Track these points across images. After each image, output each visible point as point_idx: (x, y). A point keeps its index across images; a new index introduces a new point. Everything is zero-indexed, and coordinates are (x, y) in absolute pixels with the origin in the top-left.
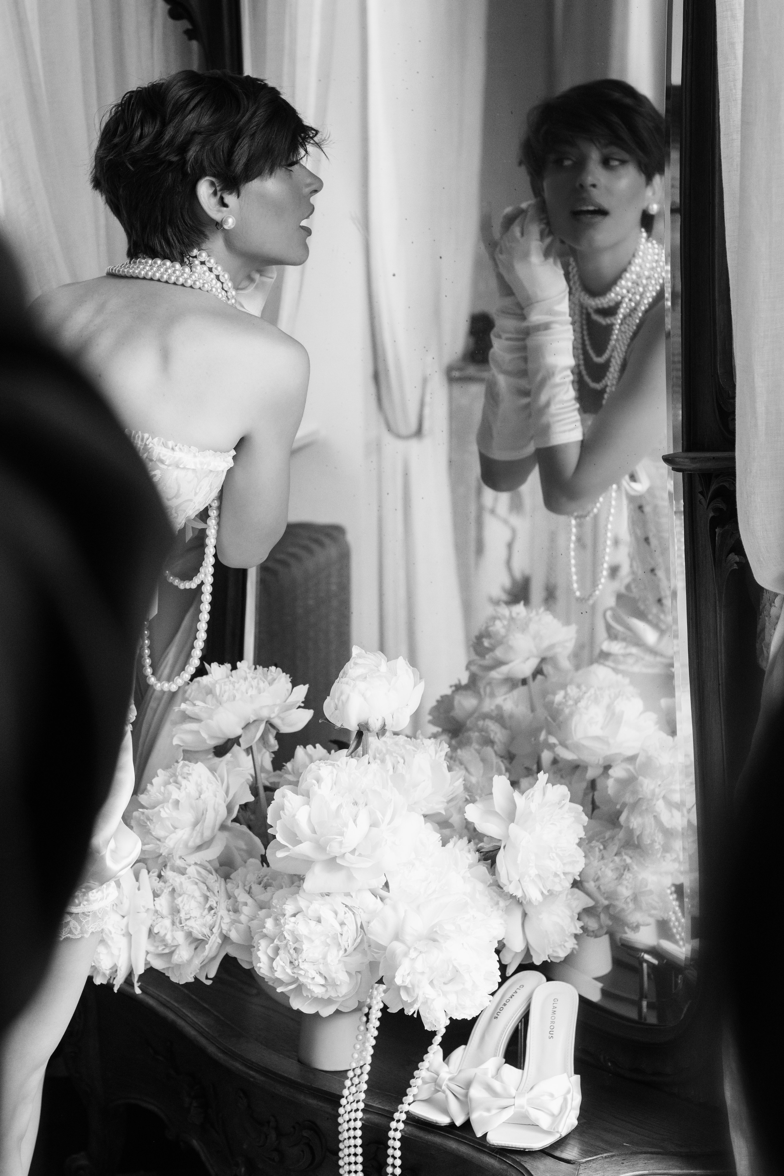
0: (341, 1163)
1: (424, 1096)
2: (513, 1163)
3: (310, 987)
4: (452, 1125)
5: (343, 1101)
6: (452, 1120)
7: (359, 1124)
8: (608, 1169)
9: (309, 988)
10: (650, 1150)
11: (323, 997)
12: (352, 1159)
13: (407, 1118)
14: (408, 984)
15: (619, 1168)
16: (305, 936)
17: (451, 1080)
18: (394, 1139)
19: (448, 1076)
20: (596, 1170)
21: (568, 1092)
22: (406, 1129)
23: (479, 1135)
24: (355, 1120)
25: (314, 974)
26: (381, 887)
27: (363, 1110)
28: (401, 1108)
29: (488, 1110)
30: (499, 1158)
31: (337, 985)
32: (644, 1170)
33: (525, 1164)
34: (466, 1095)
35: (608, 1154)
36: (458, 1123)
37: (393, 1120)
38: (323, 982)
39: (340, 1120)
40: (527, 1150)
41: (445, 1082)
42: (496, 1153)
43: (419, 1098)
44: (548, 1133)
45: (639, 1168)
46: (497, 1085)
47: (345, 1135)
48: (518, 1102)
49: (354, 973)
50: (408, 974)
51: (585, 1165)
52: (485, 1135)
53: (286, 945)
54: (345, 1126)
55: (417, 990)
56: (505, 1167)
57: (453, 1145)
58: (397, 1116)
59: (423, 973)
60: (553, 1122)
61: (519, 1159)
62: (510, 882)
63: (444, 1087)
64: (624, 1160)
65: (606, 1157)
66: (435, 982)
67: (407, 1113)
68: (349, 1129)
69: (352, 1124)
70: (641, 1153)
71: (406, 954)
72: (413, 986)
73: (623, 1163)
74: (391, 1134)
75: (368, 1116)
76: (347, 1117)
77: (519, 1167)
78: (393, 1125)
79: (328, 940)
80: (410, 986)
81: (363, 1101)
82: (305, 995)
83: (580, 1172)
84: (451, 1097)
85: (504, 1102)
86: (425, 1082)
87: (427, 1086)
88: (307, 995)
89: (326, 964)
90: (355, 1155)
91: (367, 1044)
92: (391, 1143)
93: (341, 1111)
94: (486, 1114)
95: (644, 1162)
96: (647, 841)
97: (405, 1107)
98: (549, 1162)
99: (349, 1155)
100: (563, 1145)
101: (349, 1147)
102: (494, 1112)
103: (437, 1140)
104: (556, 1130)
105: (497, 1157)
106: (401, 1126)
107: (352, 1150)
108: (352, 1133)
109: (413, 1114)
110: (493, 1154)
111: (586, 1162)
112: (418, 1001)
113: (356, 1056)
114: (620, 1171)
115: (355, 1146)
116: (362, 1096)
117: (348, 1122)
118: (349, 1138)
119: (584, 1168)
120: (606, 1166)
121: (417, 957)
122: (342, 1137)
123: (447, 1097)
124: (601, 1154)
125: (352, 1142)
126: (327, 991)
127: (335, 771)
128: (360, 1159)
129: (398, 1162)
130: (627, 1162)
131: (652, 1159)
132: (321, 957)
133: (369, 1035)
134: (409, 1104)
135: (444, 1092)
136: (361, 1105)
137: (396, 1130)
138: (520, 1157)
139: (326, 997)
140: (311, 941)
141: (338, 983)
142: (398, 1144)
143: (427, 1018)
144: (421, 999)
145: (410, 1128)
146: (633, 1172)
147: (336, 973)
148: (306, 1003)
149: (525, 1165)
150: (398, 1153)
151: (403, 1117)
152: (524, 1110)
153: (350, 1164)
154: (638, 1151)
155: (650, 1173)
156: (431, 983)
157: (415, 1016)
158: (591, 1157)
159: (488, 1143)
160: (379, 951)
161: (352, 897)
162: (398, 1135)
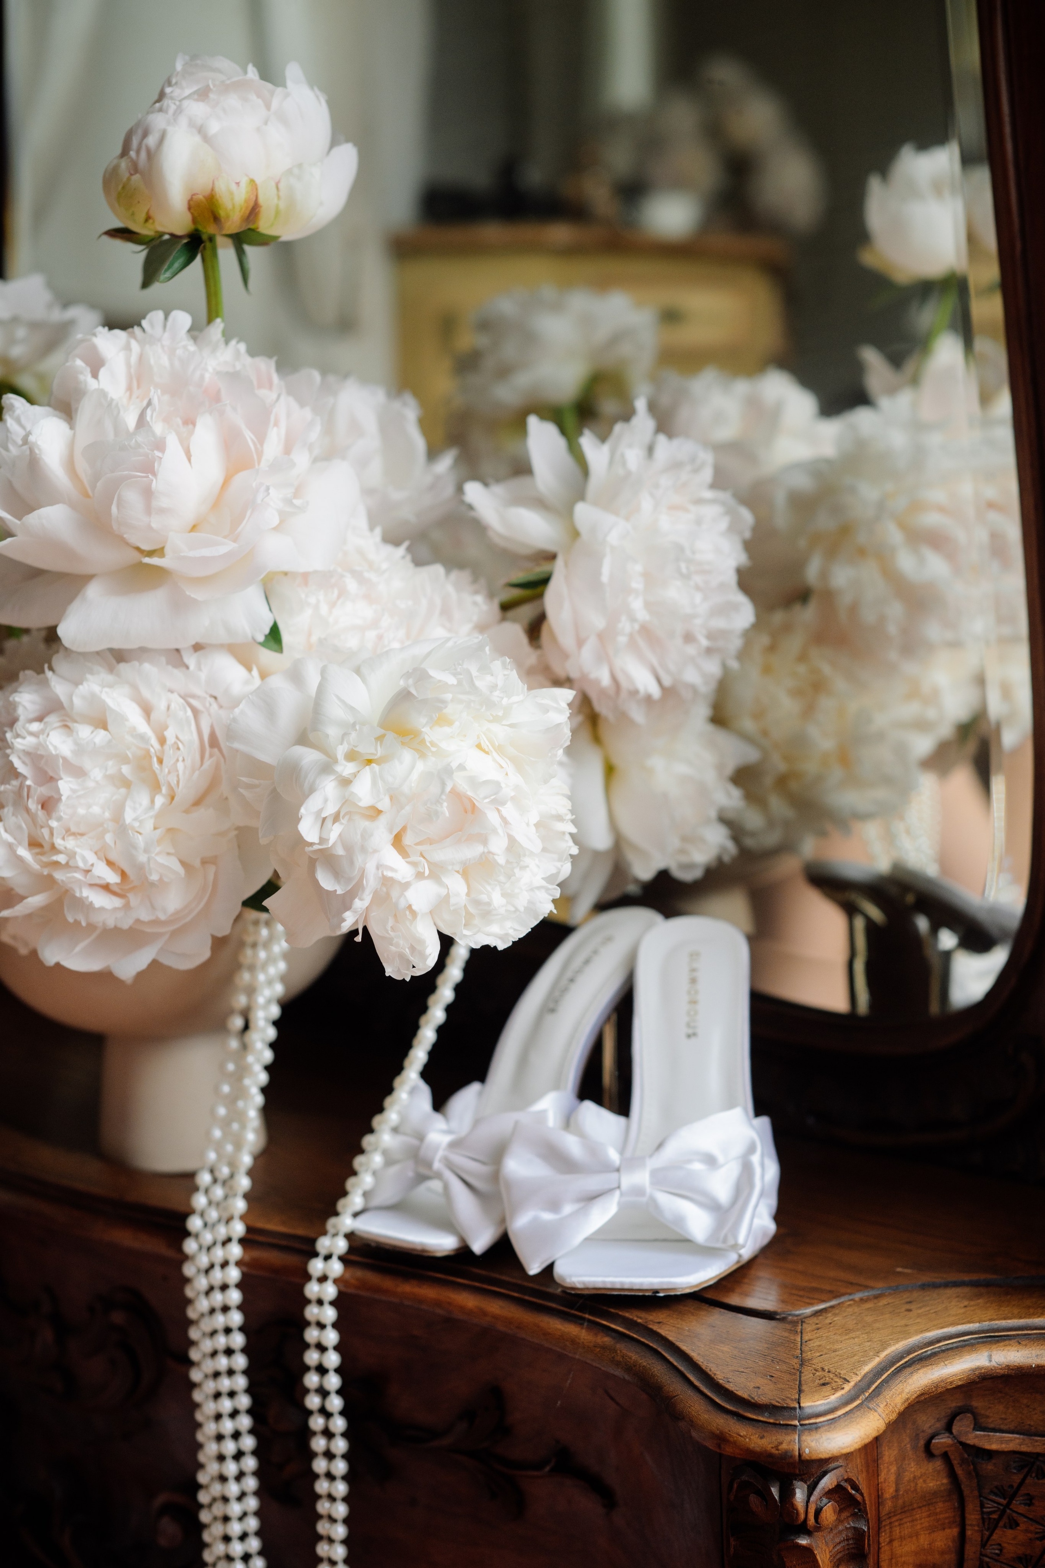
0: (196, 1375)
1: (388, 1194)
2: (629, 1329)
3: (81, 892)
4: (464, 1253)
5: (195, 1223)
6: (463, 1240)
7: (234, 1274)
8: (877, 1325)
9: (78, 895)
10: (966, 1278)
11: (119, 925)
12: (223, 1362)
13: (351, 1250)
14: (334, 844)
15: (903, 1322)
16: (65, 759)
17: (454, 1145)
18: (320, 1302)
19: (446, 1139)
20: (848, 1331)
21: (751, 1149)
22: (348, 1276)
23: (534, 1268)
24: (225, 1264)
25: (91, 858)
26: (261, 638)
27: (242, 1241)
28: (334, 1226)
29: (554, 1206)
30: (589, 1321)
31: (152, 884)
32: (969, 1322)
33: (660, 1328)
34: (496, 1176)
35: (866, 1294)
36: (479, 1246)
37: (316, 1255)
38: (112, 878)
39: (189, 1270)
40: (661, 1295)
41: (440, 1154)
42: (580, 1309)
43: (376, 1201)
44: (708, 1251)
45: (953, 1318)
46: (572, 1144)
47: (203, 1304)
48: (628, 1180)
49: (197, 863)
50: (336, 818)
51: (814, 1320)
52: (550, 1269)
53: (19, 793)
54: (202, 1283)
55: (359, 859)
56: (607, 1340)
57: (468, 1301)
58: (324, 1244)
59: (375, 813)
60: (719, 1225)
61: (641, 1318)
62: (580, 643)
63: (437, 1165)
64: (910, 1302)
65: (861, 1300)
66: (408, 840)
67: (350, 1236)
68: (211, 1289)
69: (217, 1276)
70: (946, 1285)
71: (327, 768)
72: (349, 849)
73: (909, 1310)
74: (312, 1289)
75: (257, 1254)
76: (204, 1260)
77: (643, 1337)
78: (317, 1266)
79: (126, 770)
80: (340, 851)
81: (242, 1218)
82: (71, 920)
83: (806, 1338)
84: (458, 1187)
85: (593, 1183)
86: (389, 1162)
87: (393, 1170)
88: (76, 921)
89: (122, 829)
90: (229, 1352)
91: (247, 1082)
92: (312, 1312)
93: (190, 1246)
94: (547, 1216)
95: (962, 1305)
96: (869, 616)
97: (346, 1222)
98: (718, 1318)
99: (214, 1354)
100: (746, 1280)
101: (214, 1333)
102: (568, 1209)
103: (428, 1292)
104: (731, 1242)
105: (584, 1319)
106: (336, 1268)
107: (221, 1341)
108: (218, 1298)
109: (365, 1236)
110: (573, 1312)
111: (816, 1314)
112: (363, 889)
113: (222, 1111)
114: (907, 1328)
115: (228, 1331)
116: (240, 1205)
117: (207, 1271)
118: (212, 1311)
119: (815, 1327)
120: (869, 1319)
121: (355, 775)
122: (194, 1310)
123: (446, 1187)
124: (850, 1294)
125: (220, 1320)
126: (127, 907)
127: (134, 345)
128: (240, 1361)
129: (333, 1359)
130: (920, 1308)
131: (979, 1296)
132: (107, 815)
133: (250, 1059)
134: (356, 1215)
135: (438, 1176)
136: (239, 1229)
137: (323, 1279)
138: (643, 1315)
139: (126, 924)
140: (79, 772)
141: (154, 877)
142: (330, 1314)
143: (390, 941)
144: (371, 883)
145: (359, 1273)
146: (942, 1328)
147: (146, 851)
148: (78, 949)
149: (659, 1331)
150: (331, 1337)
151: (341, 1245)
152: (644, 1200)
153: (216, 1375)
154: (938, 1281)
155: (986, 1328)
156: (397, 842)
157: (358, 939)
158: (823, 1301)
159: (558, 1285)
160: (256, 782)
161: (187, 667)
162: (330, 1291)
